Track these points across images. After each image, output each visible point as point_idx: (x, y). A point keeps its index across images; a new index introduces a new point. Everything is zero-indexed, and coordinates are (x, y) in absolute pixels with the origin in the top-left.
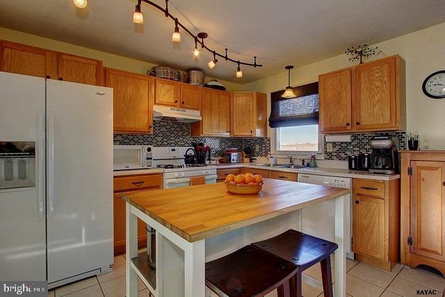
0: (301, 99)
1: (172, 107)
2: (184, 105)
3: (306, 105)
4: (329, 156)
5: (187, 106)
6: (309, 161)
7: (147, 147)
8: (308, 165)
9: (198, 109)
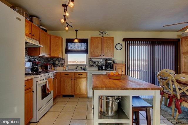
0: (80, 44)
3: (83, 46)
4: (90, 66)
6: (84, 68)
8: (83, 69)
9: (38, 40)
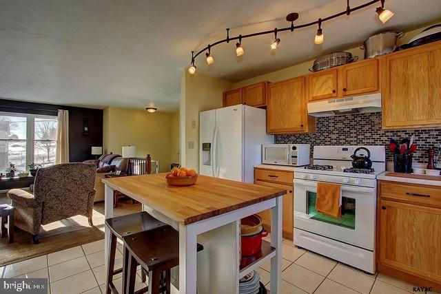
1: (331, 100)
2: (348, 93)
5: (352, 92)
7: (292, 145)
9: (374, 91)
